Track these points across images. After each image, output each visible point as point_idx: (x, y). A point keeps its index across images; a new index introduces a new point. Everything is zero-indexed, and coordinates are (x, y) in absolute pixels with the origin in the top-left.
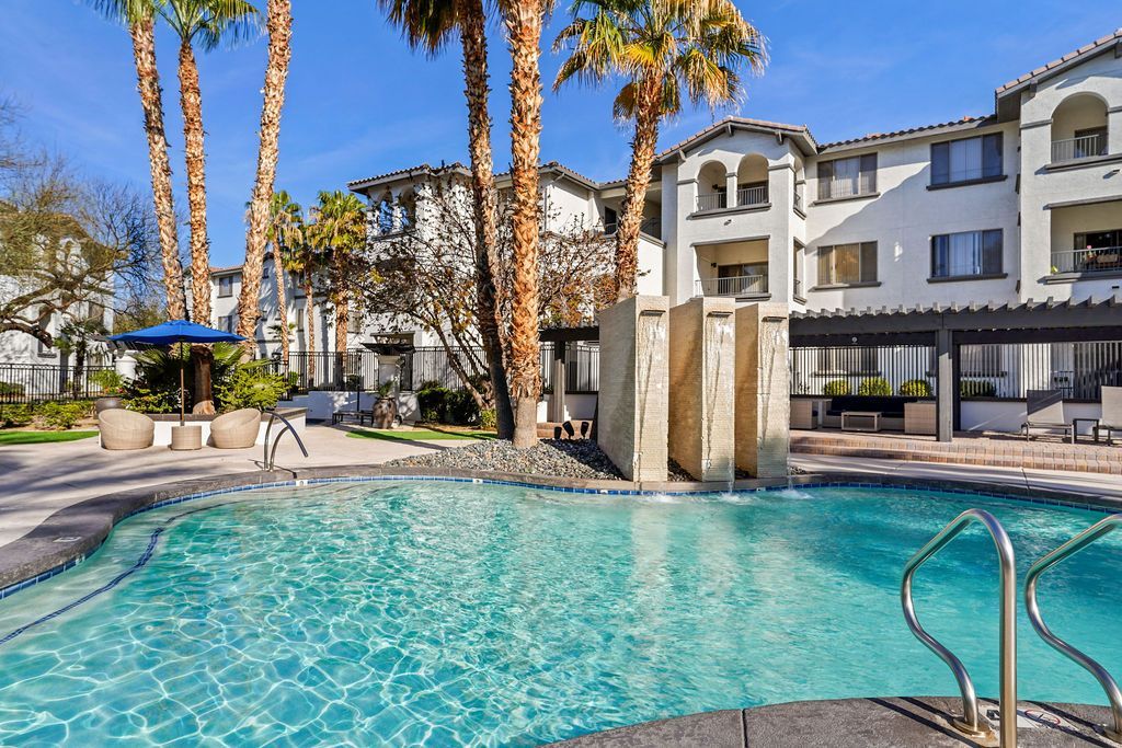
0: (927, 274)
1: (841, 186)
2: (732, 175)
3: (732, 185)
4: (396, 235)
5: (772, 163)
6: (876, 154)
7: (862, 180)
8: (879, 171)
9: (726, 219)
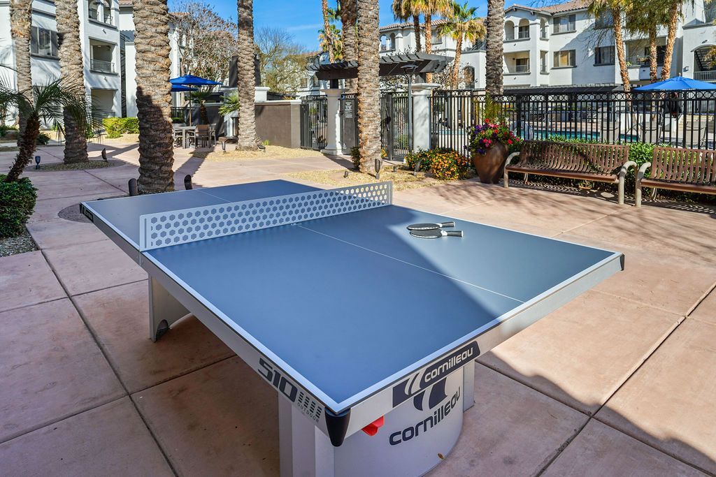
0: (594, 63)
1: (563, 27)
2: (516, 26)
3: (517, 30)
4: (388, 51)
5: (531, 22)
6: (575, 15)
7: (570, 25)
8: (577, 22)
9: (514, 43)
